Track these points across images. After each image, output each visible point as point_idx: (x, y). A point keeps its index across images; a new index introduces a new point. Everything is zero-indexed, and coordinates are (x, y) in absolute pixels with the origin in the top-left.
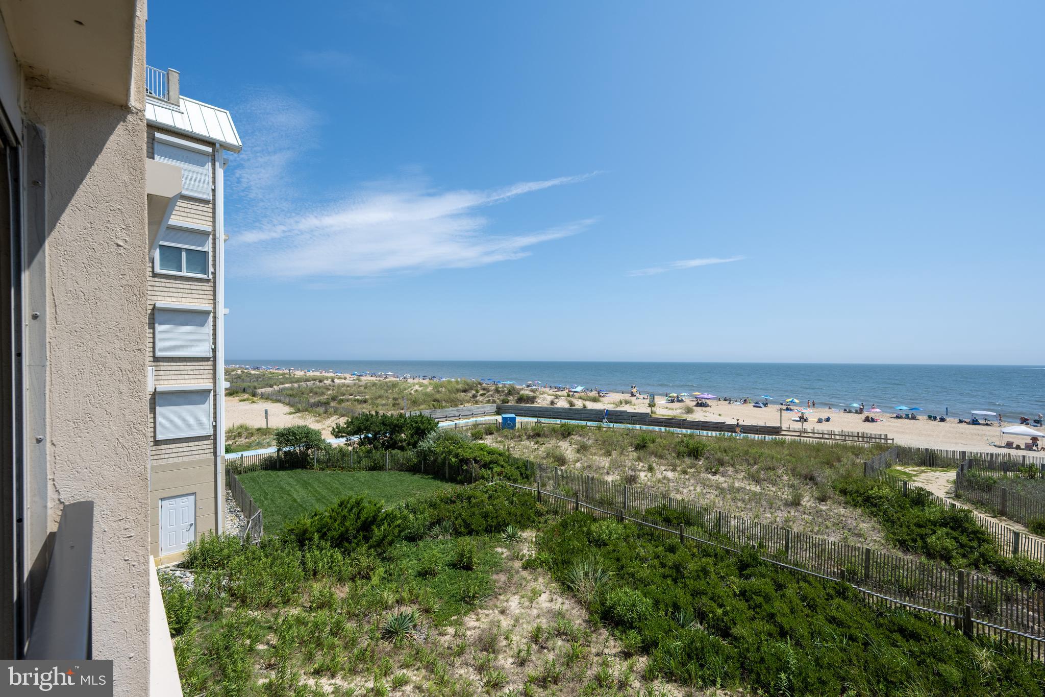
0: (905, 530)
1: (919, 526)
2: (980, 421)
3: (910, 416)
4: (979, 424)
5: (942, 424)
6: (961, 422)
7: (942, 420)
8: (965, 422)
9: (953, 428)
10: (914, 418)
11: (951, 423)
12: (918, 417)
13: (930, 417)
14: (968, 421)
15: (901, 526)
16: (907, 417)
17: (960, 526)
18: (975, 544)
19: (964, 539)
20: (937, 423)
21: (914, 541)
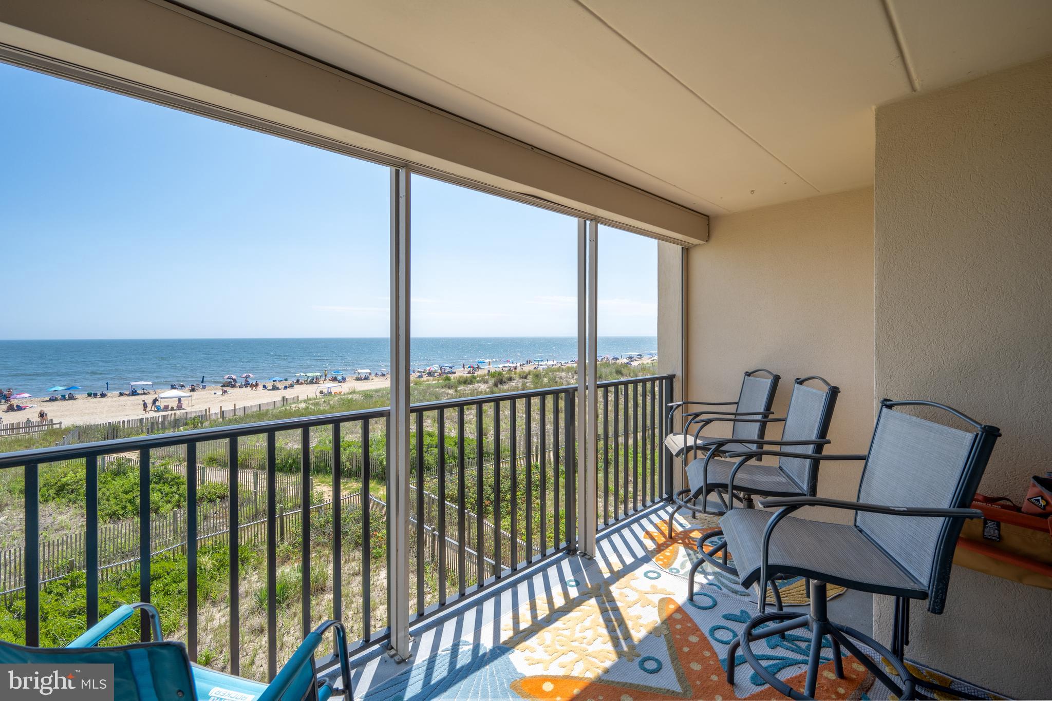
0: (112, 501)
1: (126, 492)
2: (139, 392)
3: (67, 396)
4: (138, 394)
5: (104, 399)
6: (121, 394)
7: (103, 395)
8: (126, 394)
9: (115, 401)
10: (72, 398)
11: (112, 397)
12: (77, 396)
13: (89, 395)
14: (128, 393)
15: (108, 500)
16: (64, 398)
17: (163, 478)
18: (174, 489)
19: (167, 489)
20: (97, 400)
21: (124, 508)
